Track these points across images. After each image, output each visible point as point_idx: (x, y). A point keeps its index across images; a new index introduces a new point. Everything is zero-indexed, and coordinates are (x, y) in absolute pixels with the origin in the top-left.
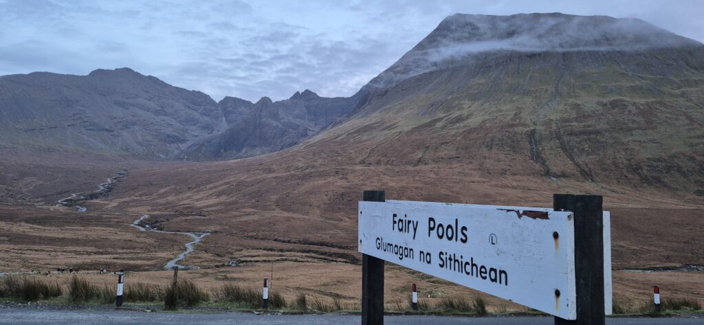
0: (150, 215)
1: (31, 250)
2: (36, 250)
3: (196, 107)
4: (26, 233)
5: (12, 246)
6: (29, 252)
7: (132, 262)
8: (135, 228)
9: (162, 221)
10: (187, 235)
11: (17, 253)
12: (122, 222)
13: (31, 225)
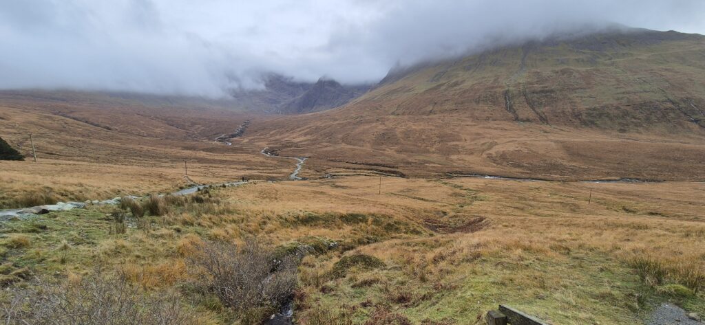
0: (269, 147)
9: (277, 151)
12: (255, 151)
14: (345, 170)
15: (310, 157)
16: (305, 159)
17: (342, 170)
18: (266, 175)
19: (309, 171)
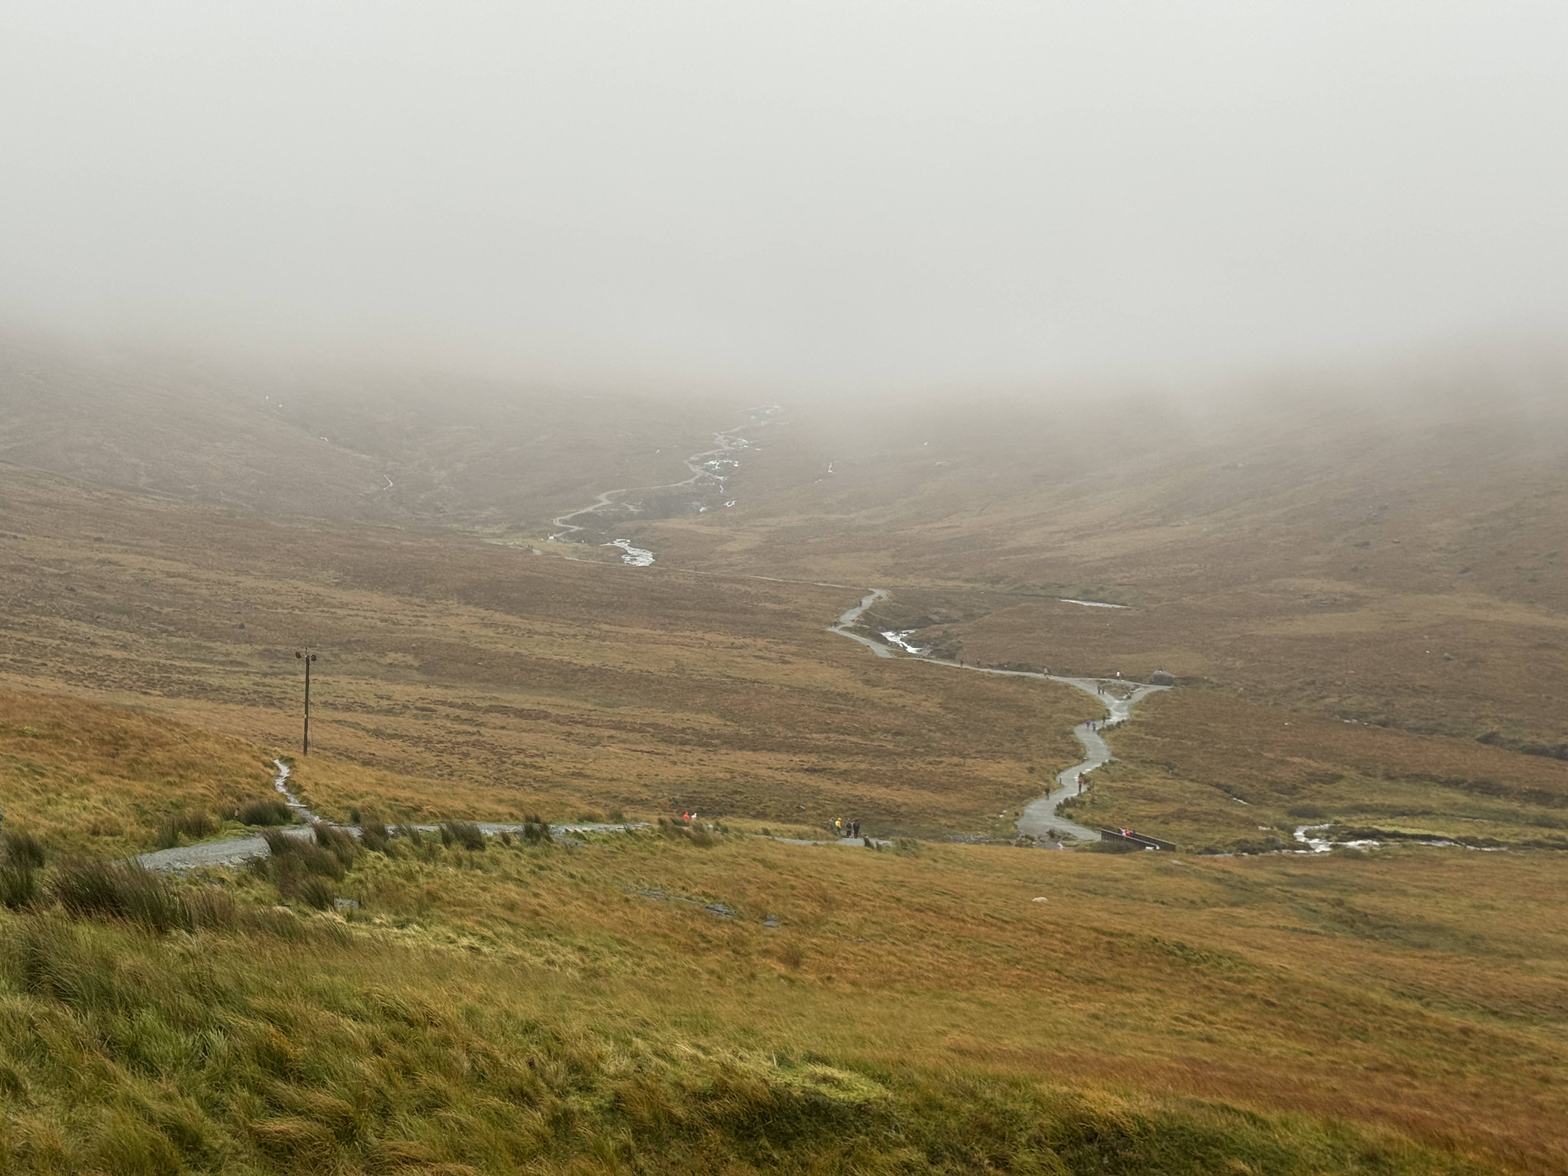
0: (893, 588)
1: (504, 710)
2: (521, 714)
4: (473, 643)
5: (437, 692)
6: (497, 719)
7: (879, 793)
8: (846, 640)
9: (947, 619)
10: (1067, 687)
11: (457, 718)
12: (797, 616)
13: (483, 612)
14: (1460, 797)
15: (1187, 681)
16: (1141, 693)
17: (1436, 797)
18: (845, 789)
19: (1172, 787)
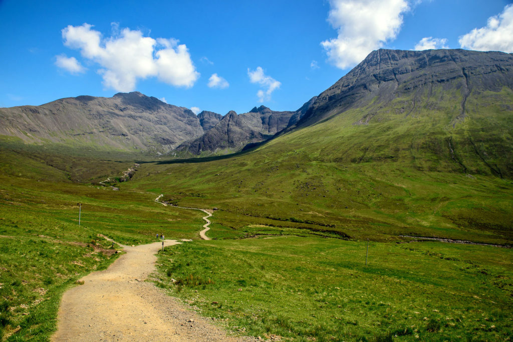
3: (182, 119)
15: (218, 210)
